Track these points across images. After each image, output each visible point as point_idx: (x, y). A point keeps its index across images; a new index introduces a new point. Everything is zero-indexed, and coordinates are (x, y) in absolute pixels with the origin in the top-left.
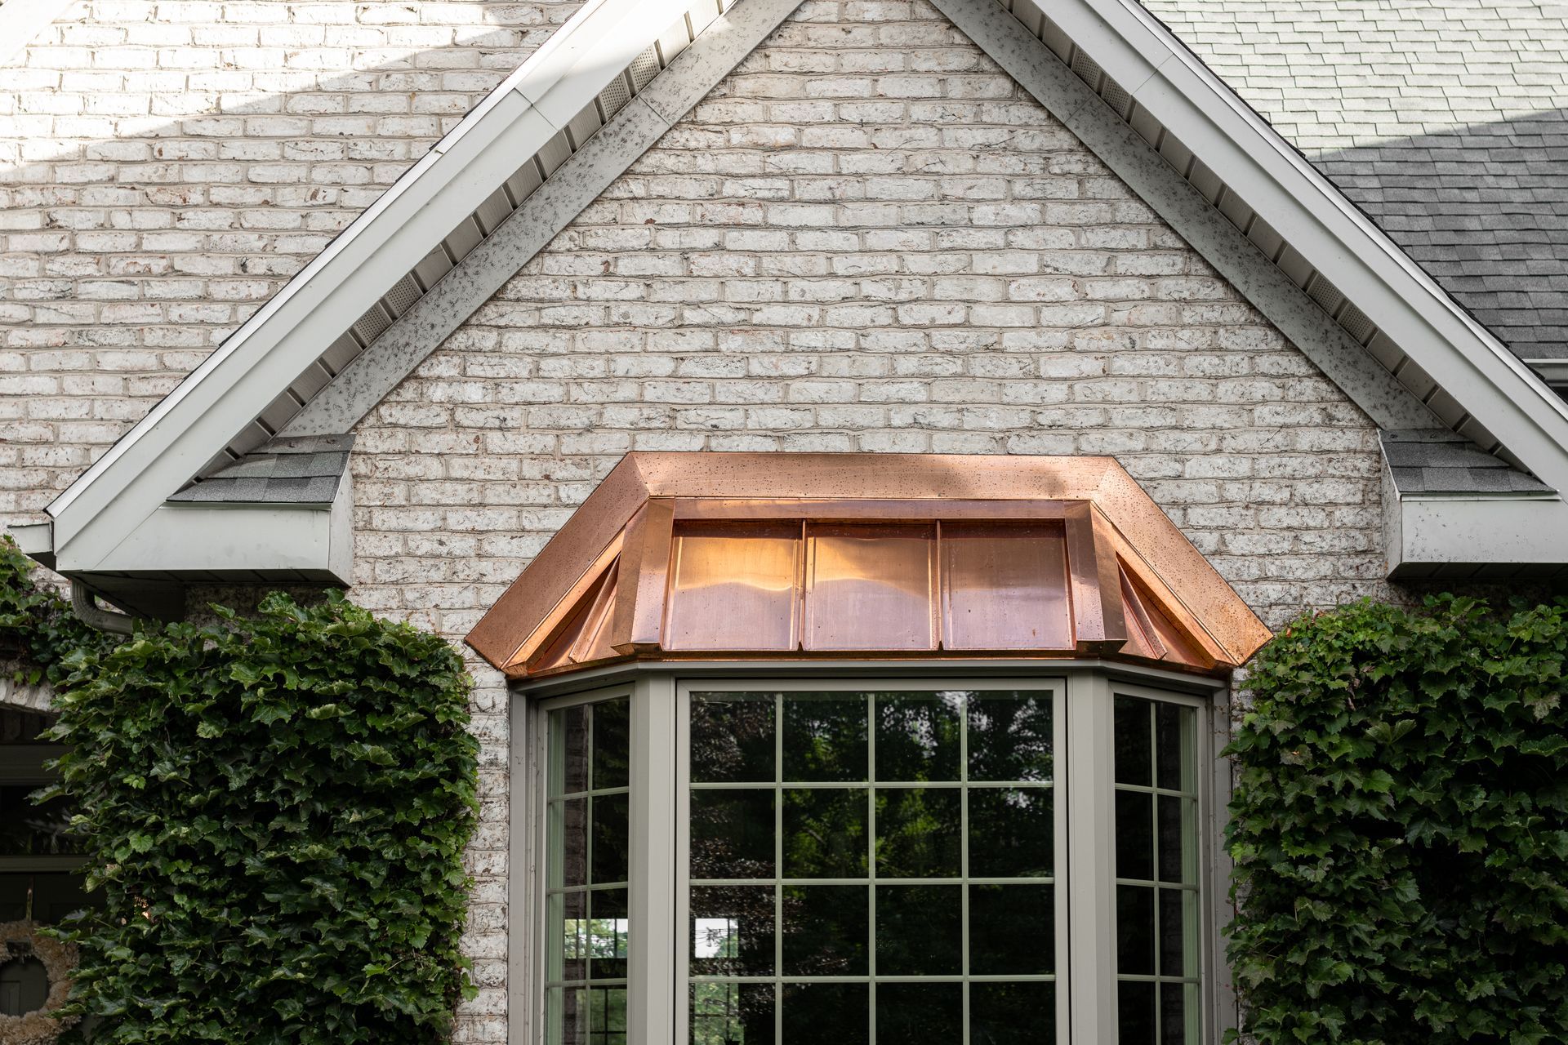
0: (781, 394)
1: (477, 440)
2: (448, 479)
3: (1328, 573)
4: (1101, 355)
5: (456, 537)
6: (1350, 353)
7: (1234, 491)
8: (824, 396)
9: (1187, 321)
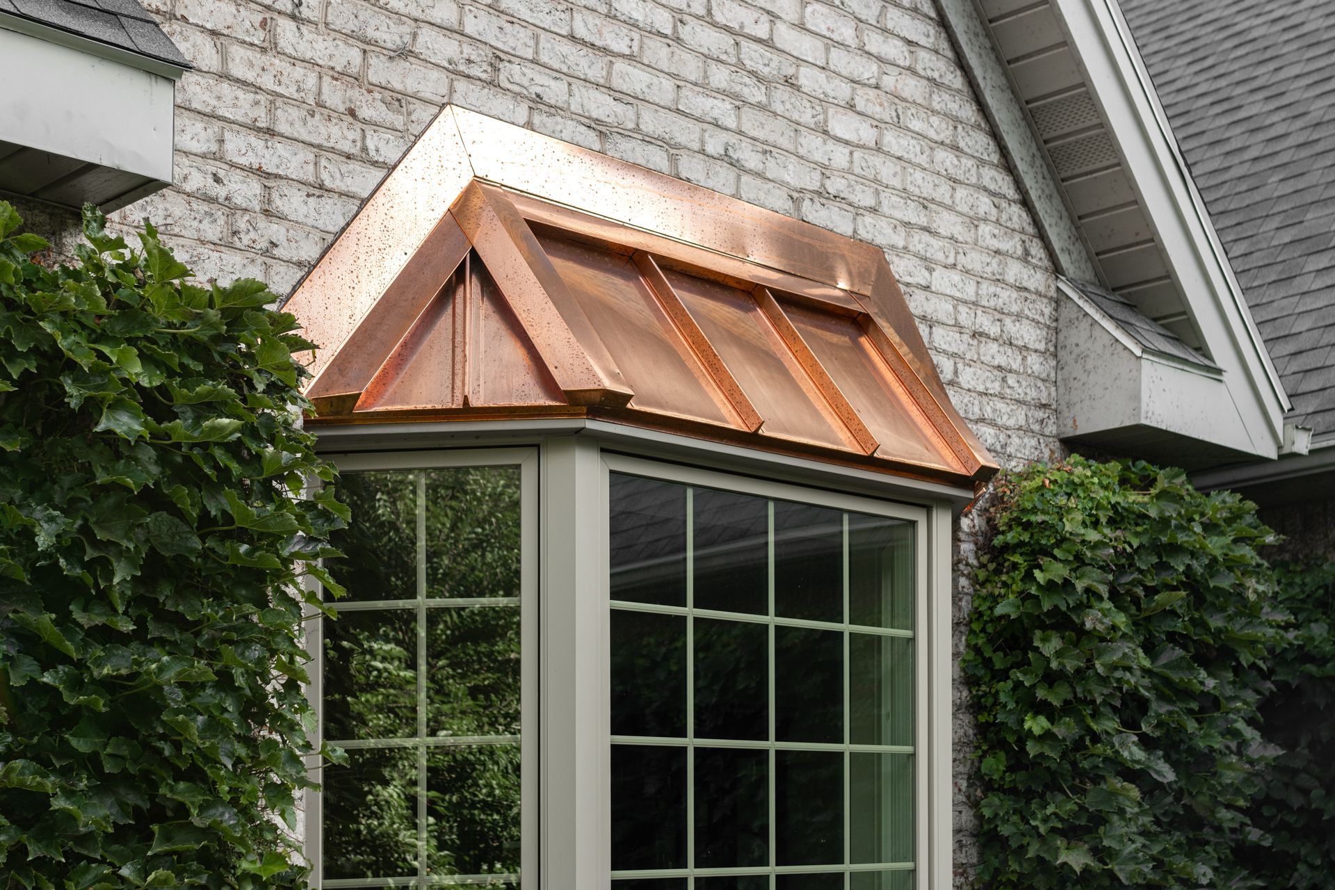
0: (604, 73)
1: (264, 24)
2: (224, 76)
3: (1024, 423)
4: (875, 123)
5: (237, 175)
6: (1048, 185)
7: (965, 315)
8: (646, 90)
9: (937, 106)
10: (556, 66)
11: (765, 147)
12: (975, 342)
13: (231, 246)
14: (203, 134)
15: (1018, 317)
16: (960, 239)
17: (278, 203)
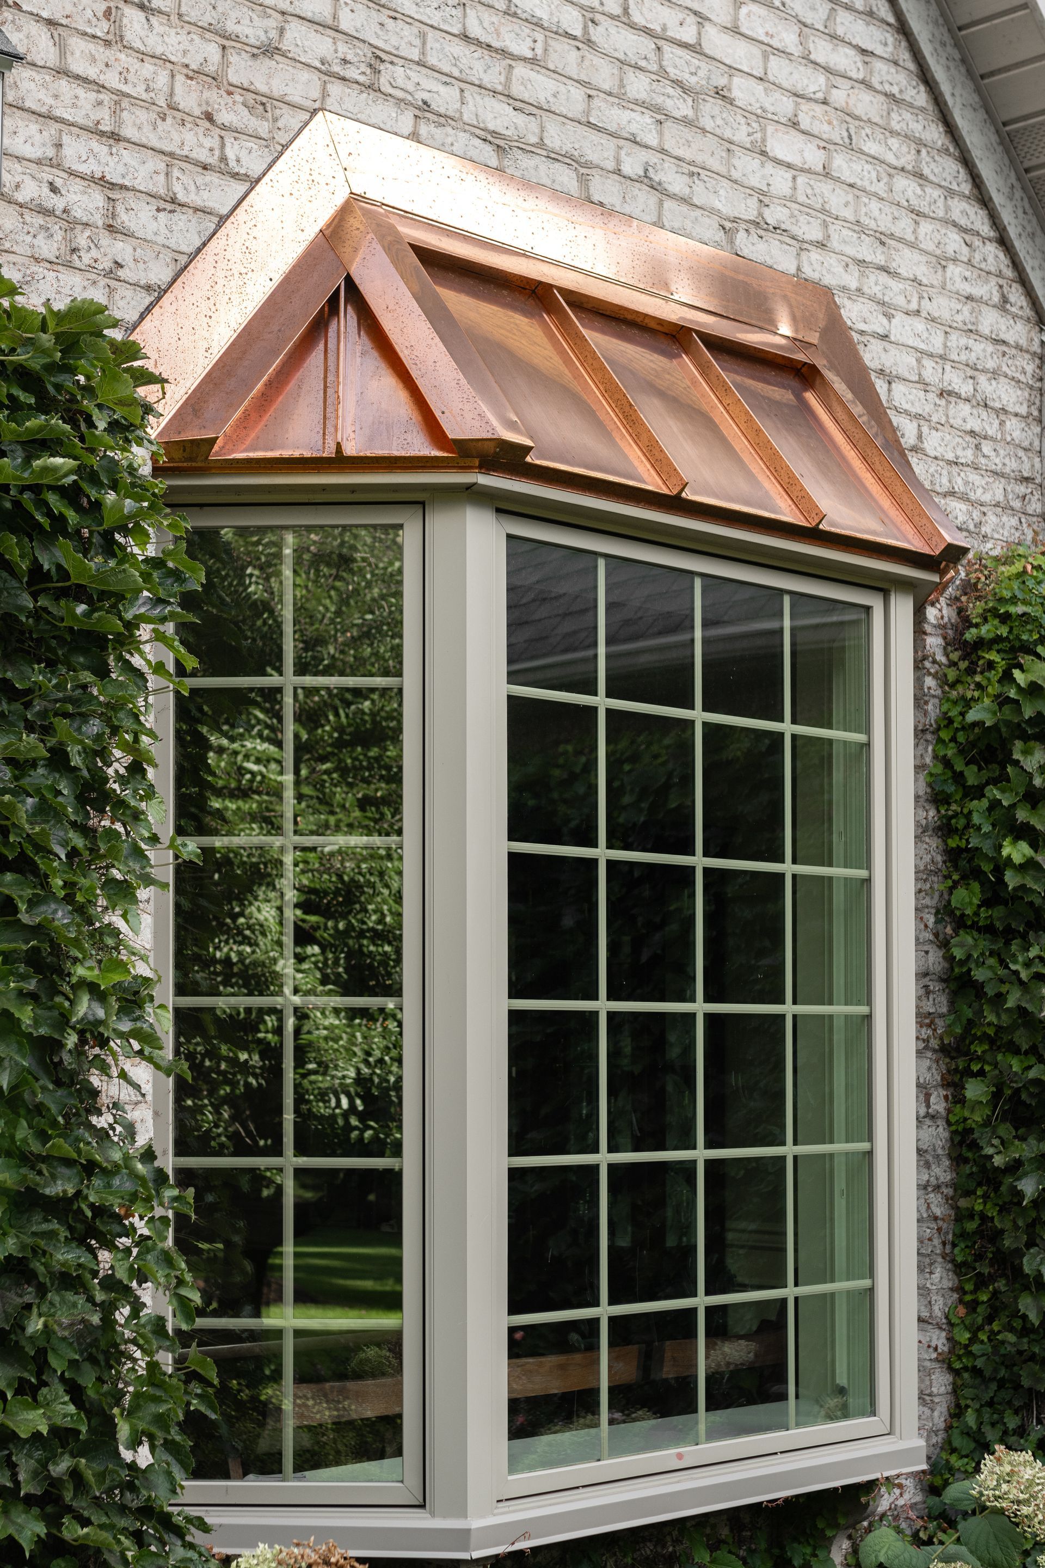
0: (502, 79)
1: (108, 13)
2: (62, 72)
3: (1001, 499)
4: (822, 144)
5: (77, 185)
6: (1029, 221)
7: (930, 371)
8: (551, 99)
9: (896, 127)
10: (446, 69)
11: (692, 168)
12: (943, 402)
13: (69, 266)
14: (38, 137)
15: (995, 374)
16: (925, 281)
17: (124, 218)
